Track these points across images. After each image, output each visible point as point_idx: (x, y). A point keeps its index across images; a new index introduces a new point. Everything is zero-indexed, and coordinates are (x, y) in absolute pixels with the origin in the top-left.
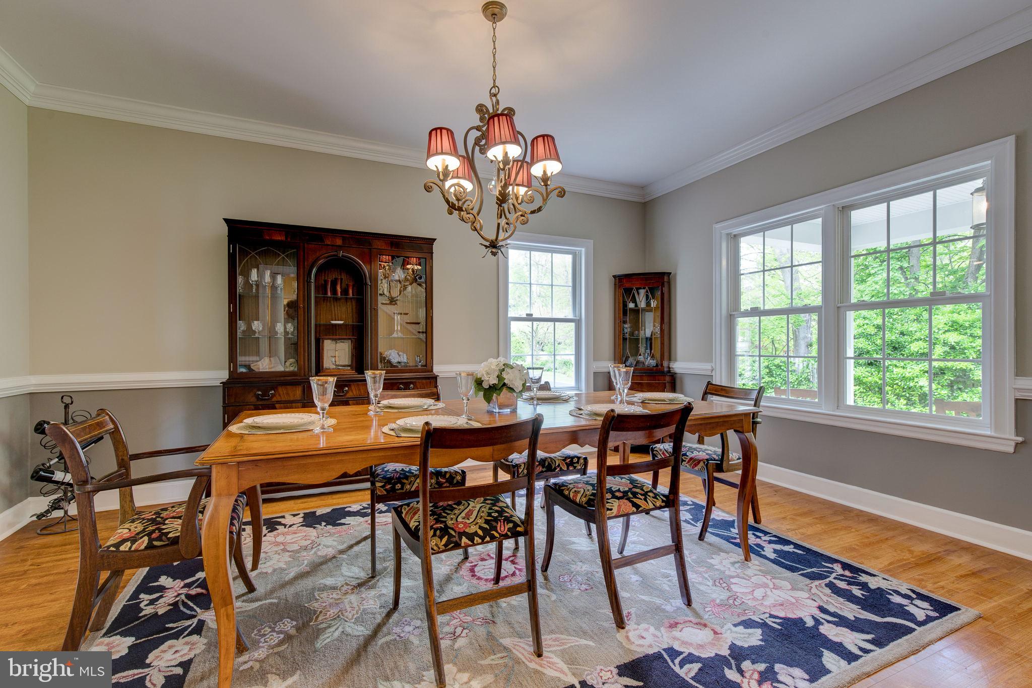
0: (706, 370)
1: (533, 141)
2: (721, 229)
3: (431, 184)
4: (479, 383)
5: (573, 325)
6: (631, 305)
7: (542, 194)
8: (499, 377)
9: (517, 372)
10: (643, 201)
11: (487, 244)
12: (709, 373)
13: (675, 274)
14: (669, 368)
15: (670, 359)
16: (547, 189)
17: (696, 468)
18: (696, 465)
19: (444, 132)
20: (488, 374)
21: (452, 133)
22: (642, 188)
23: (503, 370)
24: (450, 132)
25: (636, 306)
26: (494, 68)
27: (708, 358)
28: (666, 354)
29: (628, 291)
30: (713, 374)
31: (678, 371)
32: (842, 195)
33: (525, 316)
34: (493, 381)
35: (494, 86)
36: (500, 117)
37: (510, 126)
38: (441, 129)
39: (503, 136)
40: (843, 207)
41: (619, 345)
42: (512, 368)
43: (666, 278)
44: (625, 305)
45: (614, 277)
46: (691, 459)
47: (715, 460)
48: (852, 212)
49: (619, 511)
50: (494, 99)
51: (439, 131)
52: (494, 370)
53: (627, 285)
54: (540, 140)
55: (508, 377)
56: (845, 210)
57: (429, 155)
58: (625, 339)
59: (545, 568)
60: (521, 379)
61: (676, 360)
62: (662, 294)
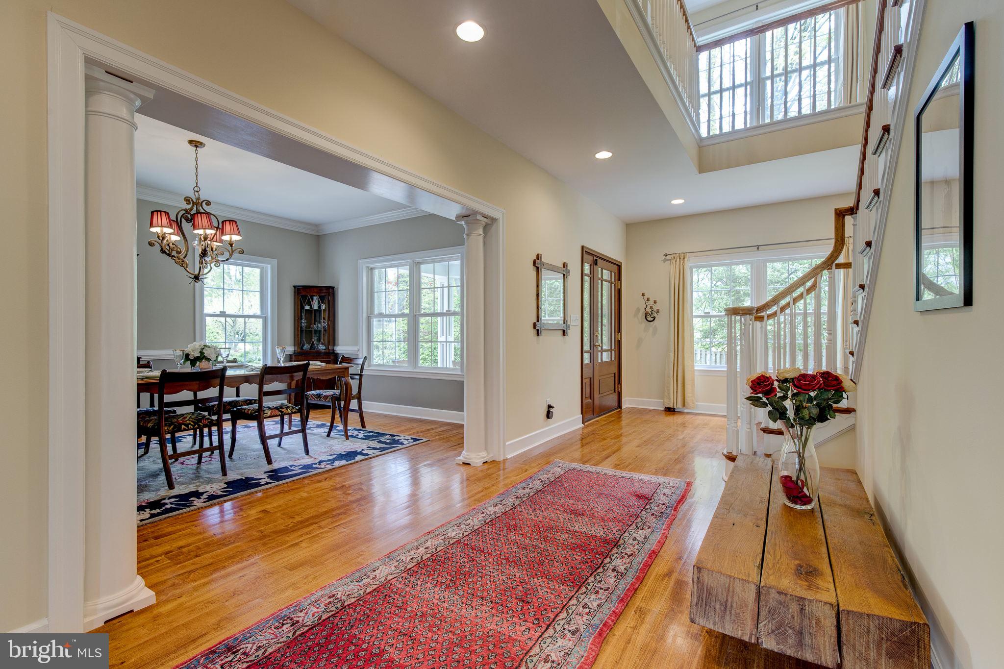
0: (355, 351)
1: (223, 222)
2: (363, 264)
3: (154, 242)
4: (187, 356)
5: (261, 320)
6: (307, 307)
7: (229, 252)
8: (202, 353)
9: (213, 350)
10: (317, 234)
11: (192, 276)
12: (356, 353)
13: (338, 288)
14: (334, 350)
15: (334, 344)
16: (232, 249)
17: (327, 401)
18: (326, 399)
19: (163, 214)
20: (193, 351)
21: (168, 214)
22: (317, 226)
23: (204, 348)
24: (167, 214)
25: (311, 307)
26: (197, 176)
27: (356, 343)
28: (331, 342)
29: (304, 297)
30: (359, 353)
31: (339, 352)
32: (417, 256)
33: (218, 313)
34: (197, 354)
35: (196, 186)
36: (202, 214)
37: (209, 221)
38: (161, 212)
39: (204, 225)
40: (418, 263)
41: (298, 335)
42: (209, 347)
43: (331, 290)
44: (302, 307)
45: (294, 286)
46: (325, 396)
47: (337, 395)
48: (422, 265)
49: (271, 414)
50: (196, 193)
51: (159, 213)
52: (198, 349)
53: (304, 293)
54: (228, 223)
55: (207, 353)
56: (419, 263)
57: (151, 225)
58: (302, 331)
59: (230, 455)
60: (215, 353)
61: (338, 345)
62: (329, 301)
